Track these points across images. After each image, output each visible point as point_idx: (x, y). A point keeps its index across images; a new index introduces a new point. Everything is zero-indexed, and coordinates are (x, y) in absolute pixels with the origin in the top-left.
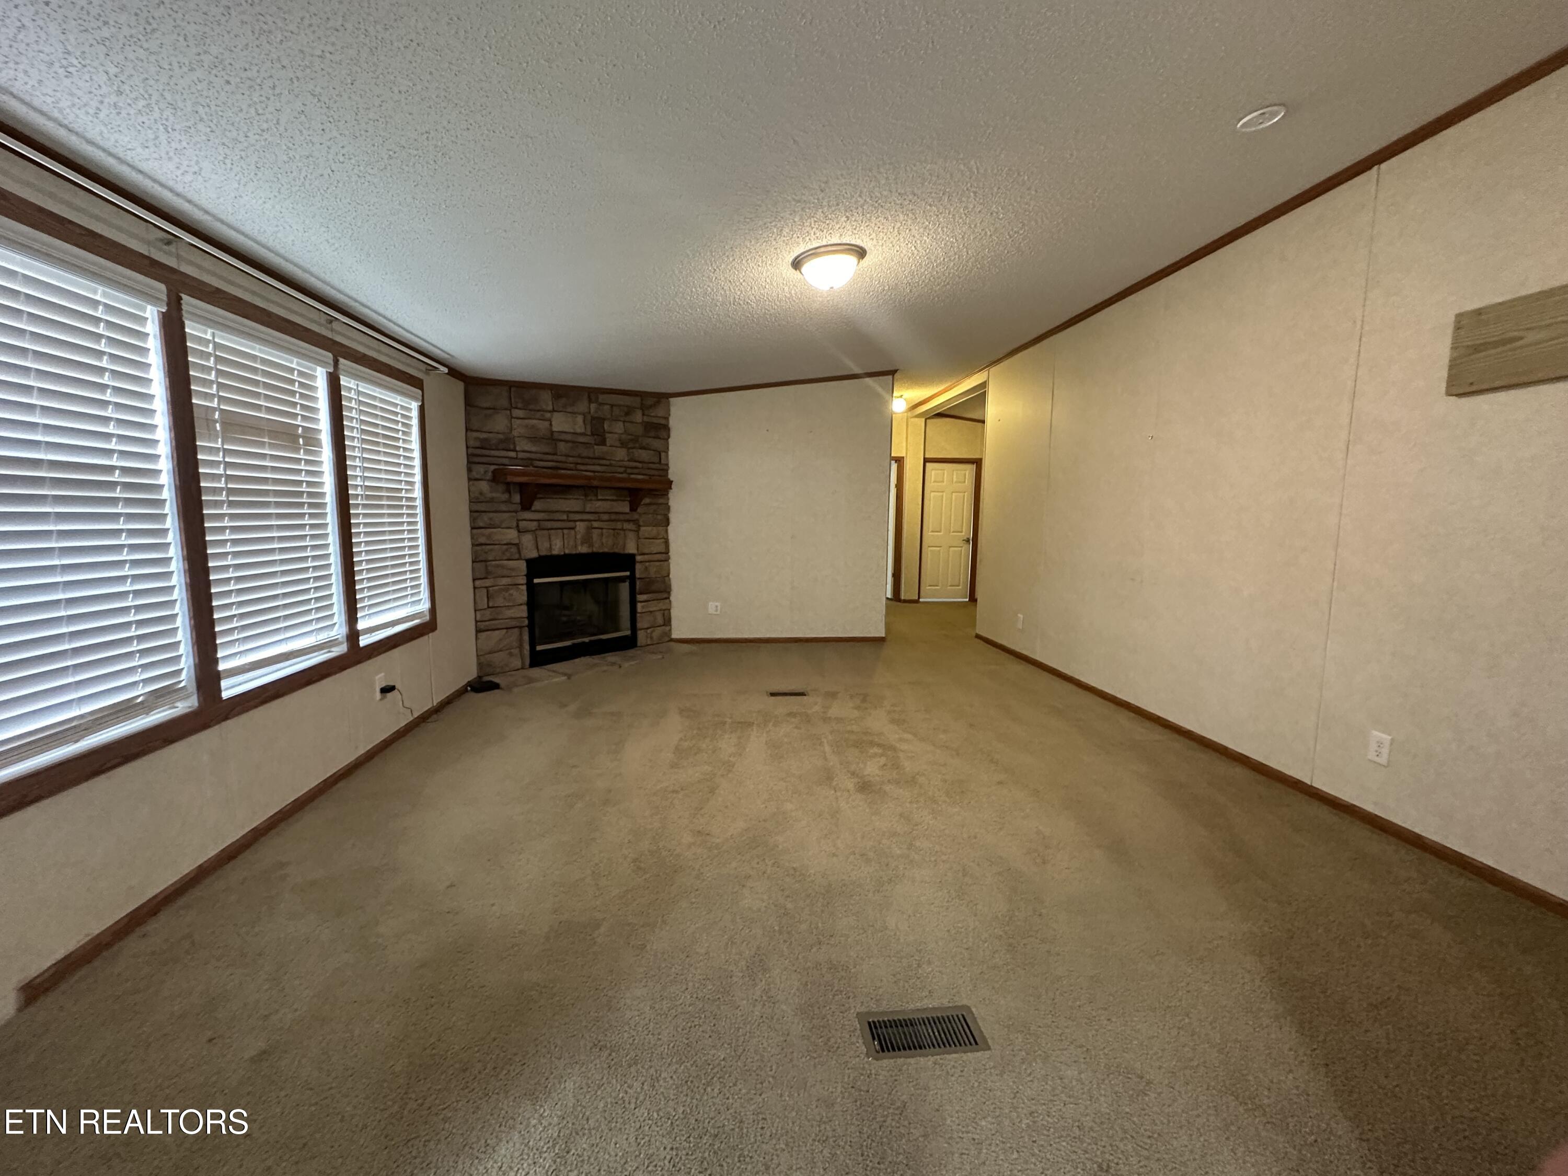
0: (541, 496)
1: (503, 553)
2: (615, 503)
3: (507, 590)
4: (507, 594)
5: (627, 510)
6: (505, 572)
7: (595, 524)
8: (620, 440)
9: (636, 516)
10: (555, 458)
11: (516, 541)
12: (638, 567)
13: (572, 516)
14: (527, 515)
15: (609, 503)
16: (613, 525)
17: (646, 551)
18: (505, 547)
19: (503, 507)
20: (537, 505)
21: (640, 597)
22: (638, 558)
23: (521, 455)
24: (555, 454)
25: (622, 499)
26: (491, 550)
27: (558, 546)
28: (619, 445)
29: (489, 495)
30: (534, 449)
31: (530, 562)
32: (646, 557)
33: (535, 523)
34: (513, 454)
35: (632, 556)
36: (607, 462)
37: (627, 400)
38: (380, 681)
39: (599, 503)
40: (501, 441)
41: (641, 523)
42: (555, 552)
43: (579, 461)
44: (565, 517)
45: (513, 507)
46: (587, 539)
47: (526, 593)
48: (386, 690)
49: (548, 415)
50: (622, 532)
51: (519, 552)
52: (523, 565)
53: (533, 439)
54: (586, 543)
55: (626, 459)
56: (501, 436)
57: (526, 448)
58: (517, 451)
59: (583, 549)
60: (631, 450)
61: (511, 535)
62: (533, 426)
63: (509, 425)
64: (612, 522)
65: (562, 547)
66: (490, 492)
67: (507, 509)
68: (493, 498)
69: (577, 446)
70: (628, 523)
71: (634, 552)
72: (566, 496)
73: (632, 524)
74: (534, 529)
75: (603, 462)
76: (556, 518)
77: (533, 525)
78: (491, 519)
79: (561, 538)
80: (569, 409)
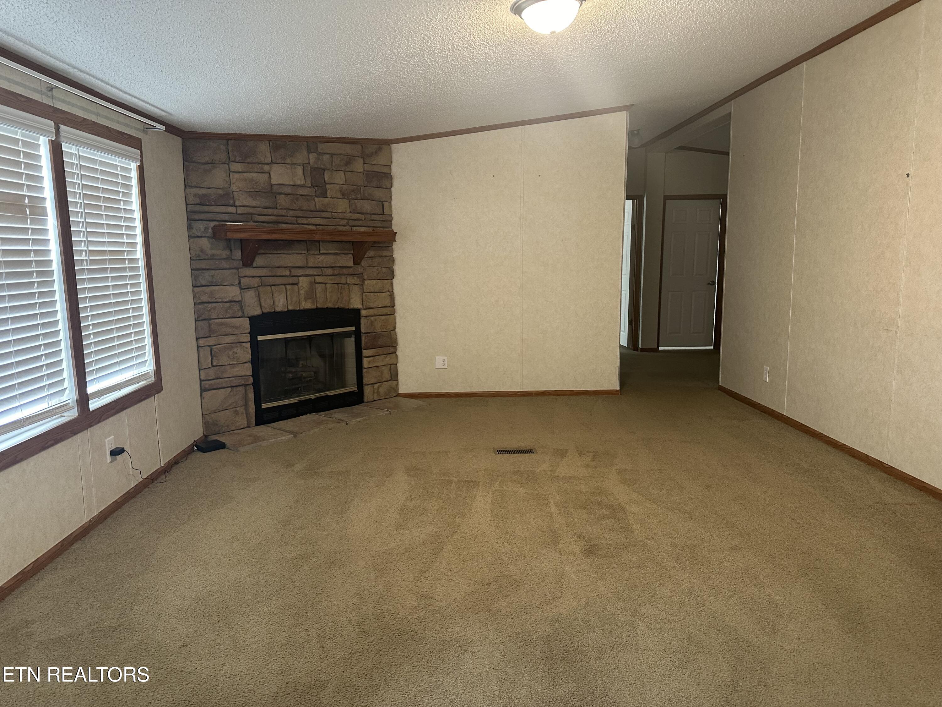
0: (262, 251)
1: (226, 312)
2: (338, 257)
3: (231, 348)
4: (231, 353)
5: (351, 264)
6: (229, 330)
7: (318, 279)
8: (341, 191)
9: (359, 269)
10: (275, 212)
11: (239, 299)
12: (363, 321)
13: (295, 272)
14: (249, 271)
15: (332, 257)
16: (337, 279)
17: (372, 305)
18: (228, 305)
19: (224, 264)
20: (259, 261)
21: (365, 353)
22: (363, 313)
23: (241, 210)
24: (275, 208)
25: (346, 252)
26: (214, 308)
27: (281, 302)
28: (339, 195)
29: (210, 252)
30: (253, 203)
31: (253, 320)
32: (371, 312)
33: (258, 279)
34: (232, 209)
35: (358, 311)
36: (329, 215)
37: (347, 149)
38: (110, 443)
39: (322, 257)
40: (220, 196)
41: (366, 277)
42: (279, 309)
43: (300, 214)
44: (288, 273)
45: (235, 264)
46: (311, 295)
47: (249, 351)
48: (116, 452)
49: (266, 168)
50: (346, 287)
51: (242, 310)
52: (246, 323)
53: (252, 193)
54: (310, 298)
55: (348, 211)
56: (220, 192)
57: (245, 203)
58: (236, 206)
59: (307, 305)
60: (353, 202)
61: (233, 292)
62: (252, 180)
63: (227, 179)
64: (335, 277)
65: (285, 303)
66: (211, 249)
67: (228, 266)
68: (213, 255)
69: (297, 199)
70: (354, 277)
71: (359, 306)
72: (289, 252)
73: (358, 277)
74: (256, 286)
75: (324, 214)
76: (279, 274)
77: (255, 282)
78: (213, 276)
79: (284, 294)
80: (288, 161)
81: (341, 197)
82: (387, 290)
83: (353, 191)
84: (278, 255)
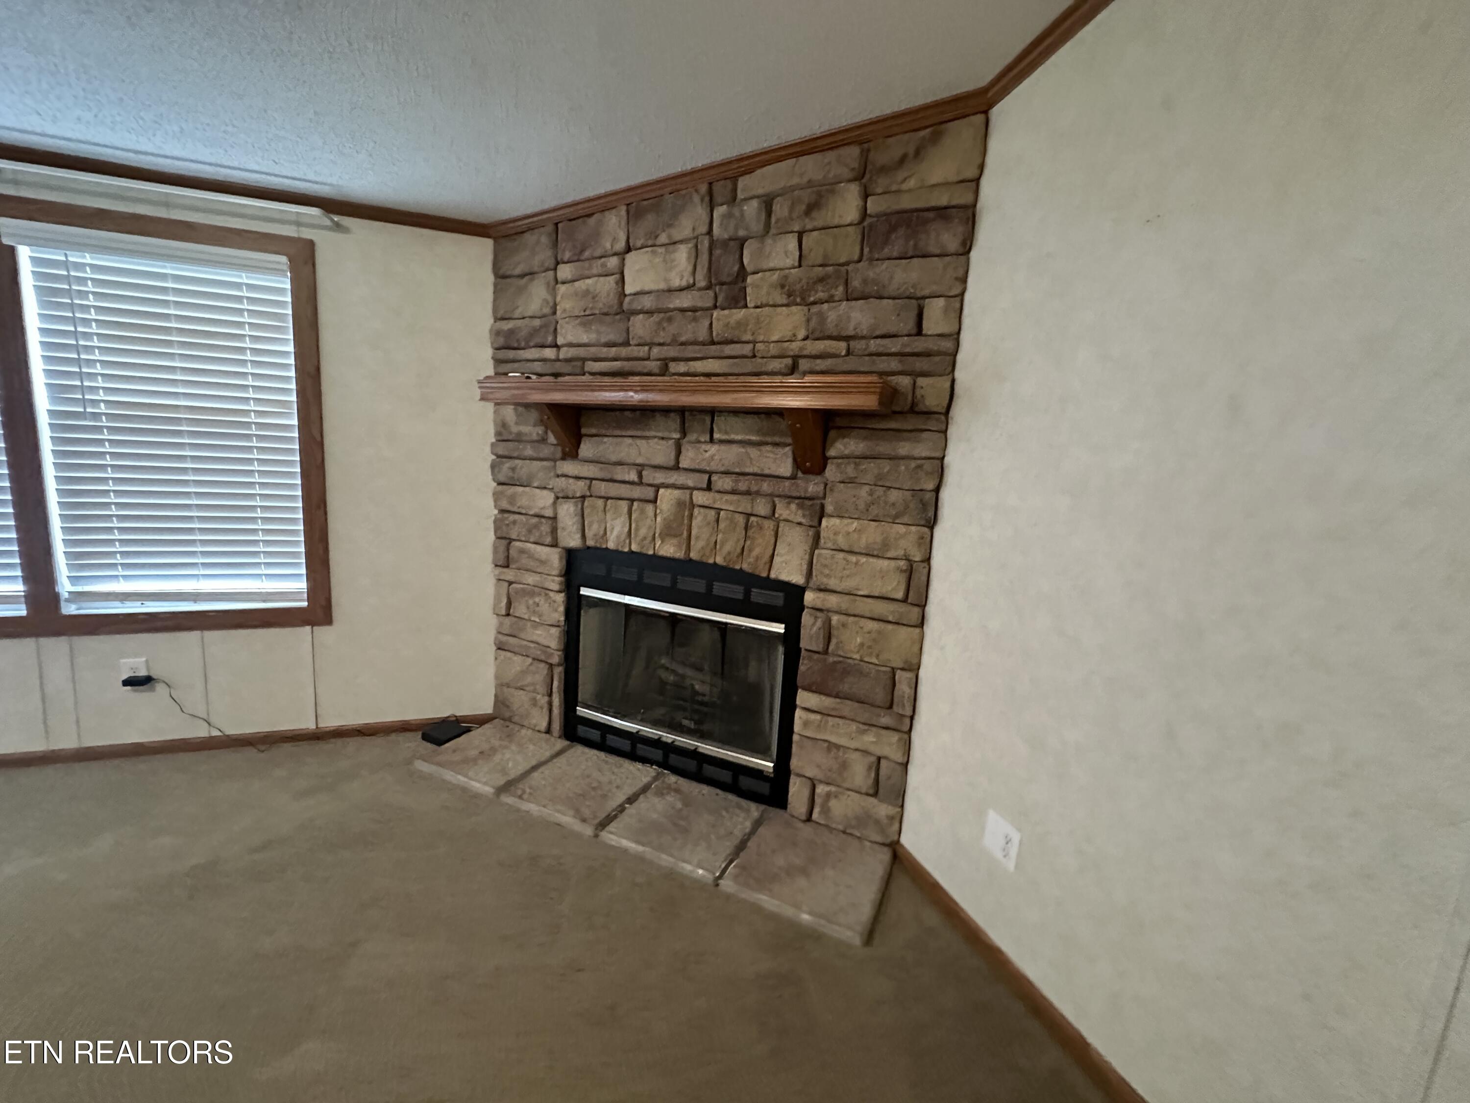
0: (593, 431)
1: (530, 531)
2: (753, 452)
3: (532, 594)
4: (531, 602)
5: (785, 468)
6: (532, 564)
7: (700, 497)
8: (783, 286)
9: (813, 486)
10: (624, 352)
11: (549, 513)
12: (806, 618)
13: (650, 476)
14: (569, 467)
15: (736, 449)
16: (745, 505)
17: (833, 583)
18: (535, 520)
19: (529, 451)
20: (587, 449)
21: (804, 698)
22: (809, 597)
23: (564, 353)
24: (626, 343)
25: (777, 439)
26: (514, 522)
27: (615, 533)
28: (782, 299)
29: (515, 429)
30: (585, 338)
31: (571, 555)
32: (832, 601)
33: (581, 484)
34: (549, 353)
35: (799, 591)
36: (747, 349)
38: (132, 666)
39: (713, 449)
40: (535, 331)
41: (829, 508)
42: (611, 545)
43: (671, 352)
44: (633, 476)
45: (546, 451)
46: (679, 528)
47: (562, 609)
48: (139, 681)
49: (613, 262)
50: (769, 525)
51: (554, 531)
52: (554, 559)
53: (587, 319)
54: (675, 536)
55: (801, 334)
56: (537, 323)
57: (571, 338)
58: (556, 346)
59: (669, 549)
60: (815, 309)
61: (543, 501)
62: (587, 293)
63: (550, 298)
64: (739, 496)
65: (624, 536)
66: (516, 423)
67: (535, 455)
68: (519, 434)
69: (670, 320)
70: (789, 503)
71: (797, 579)
72: (639, 433)
73: (800, 506)
74: (578, 495)
75: (728, 350)
76: (619, 477)
77: (579, 487)
78: (513, 469)
79: (624, 518)
80: (663, 238)
81: (785, 301)
82: (901, 553)
83: (821, 280)
84: (619, 439)
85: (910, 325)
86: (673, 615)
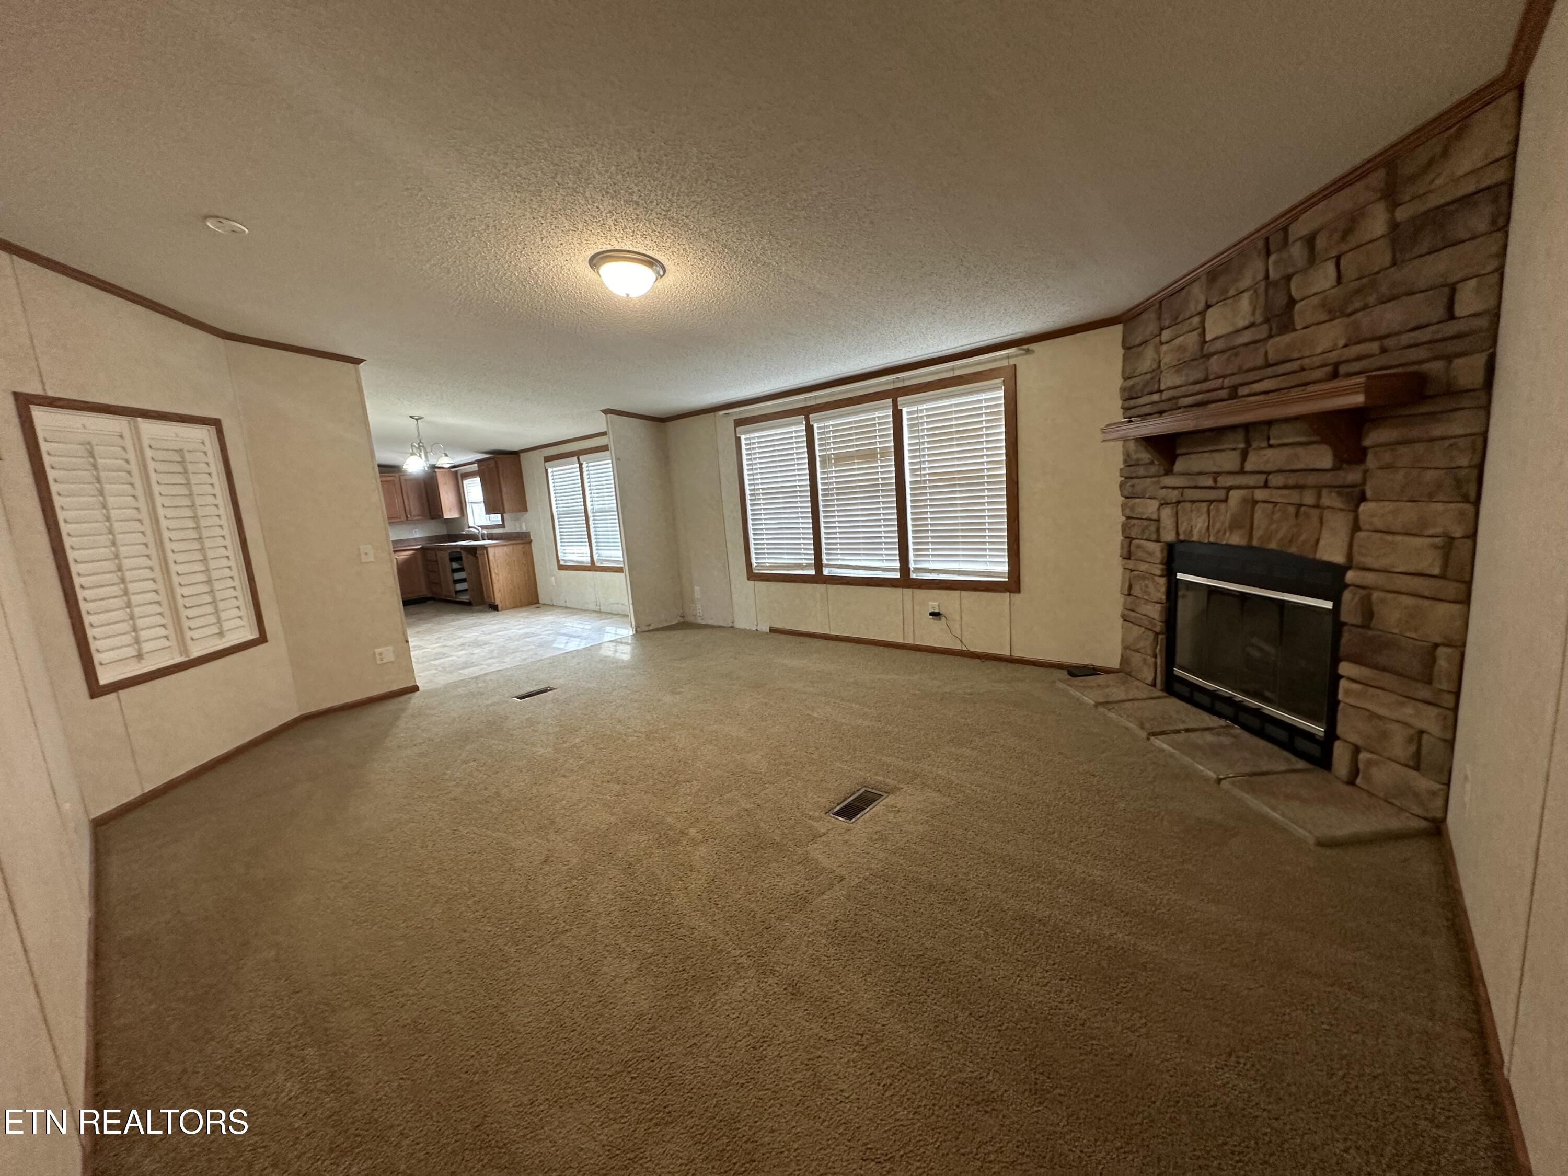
0: (1184, 451)
1: (1143, 531)
2: (1301, 451)
3: (1144, 578)
4: (1144, 585)
5: (1327, 462)
6: (1144, 556)
7: (1260, 494)
8: (1324, 306)
9: (1353, 476)
10: (1205, 386)
11: (1155, 517)
12: (1349, 594)
13: (1222, 481)
14: (1168, 481)
15: (1287, 451)
16: (1294, 497)
17: (1369, 561)
18: (1146, 523)
19: (1146, 471)
20: (1179, 466)
21: (1346, 669)
22: (1350, 576)
23: (1165, 395)
24: (1206, 380)
25: (1319, 438)
26: (1134, 525)
28: (1324, 317)
29: (1134, 457)
30: (1178, 382)
31: (1170, 548)
32: (1371, 578)
33: (1176, 492)
34: (1156, 397)
35: (1338, 571)
36: (1295, 365)
38: (933, 606)
39: (1270, 452)
40: (1147, 383)
41: (1369, 493)
42: (1195, 538)
43: (1237, 380)
44: (1210, 483)
45: (1153, 470)
46: (1244, 521)
47: (1163, 589)
48: (936, 615)
49: (1197, 320)
50: (1315, 513)
51: (1158, 530)
52: (1156, 550)
53: (1178, 368)
54: (1240, 528)
55: (1341, 343)
56: (1148, 376)
58: (1160, 391)
59: (1236, 539)
60: (1352, 318)
61: (1152, 508)
62: (1180, 347)
63: (1156, 357)
64: (1291, 491)
65: (1204, 530)
66: (1136, 452)
67: (1146, 474)
68: (1138, 460)
69: (1236, 355)
70: (1330, 492)
71: (1339, 558)
72: (1216, 448)
73: (1339, 493)
74: (1174, 501)
75: (1281, 369)
76: (1201, 484)
77: (1174, 495)
78: (1133, 486)
79: (1205, 516)
80: (1232, 292)
81: (1326, 318)
82: (1439, 530)
83: (1358, 291)
84: (1200, 455)
85: (1439, 312)
86: (1243, 594)
